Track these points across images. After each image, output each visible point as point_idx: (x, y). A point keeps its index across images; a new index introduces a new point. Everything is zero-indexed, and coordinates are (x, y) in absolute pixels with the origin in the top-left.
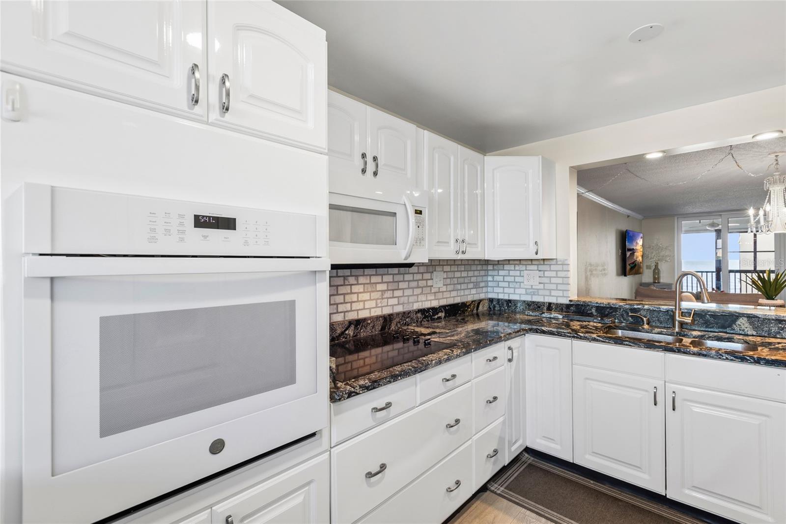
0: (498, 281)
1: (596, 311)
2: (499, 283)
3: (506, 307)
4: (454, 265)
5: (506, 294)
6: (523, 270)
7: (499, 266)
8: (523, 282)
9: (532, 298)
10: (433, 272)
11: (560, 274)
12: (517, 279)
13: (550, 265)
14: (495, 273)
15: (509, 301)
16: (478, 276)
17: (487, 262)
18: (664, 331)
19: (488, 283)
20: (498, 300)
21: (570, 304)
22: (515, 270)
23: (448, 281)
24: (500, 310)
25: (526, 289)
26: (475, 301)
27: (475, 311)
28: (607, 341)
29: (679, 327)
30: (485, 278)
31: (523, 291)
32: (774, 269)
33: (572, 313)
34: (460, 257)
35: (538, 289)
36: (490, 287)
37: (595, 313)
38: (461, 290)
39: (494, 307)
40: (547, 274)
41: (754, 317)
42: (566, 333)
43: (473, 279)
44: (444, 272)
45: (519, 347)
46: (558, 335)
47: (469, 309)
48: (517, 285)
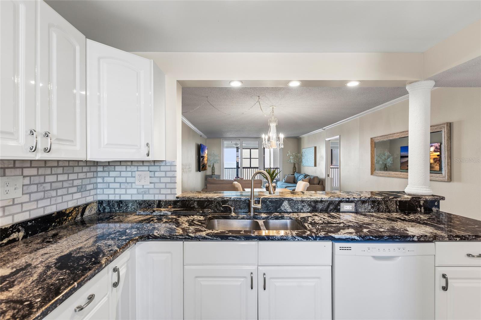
0: (109, 183)
1: (197, 204)
2: (110, 184)
3: (117, 208)
4: (45, 167)
5: (116, 195)
6: (135, 171)
7: (109, 167)
8: (135, 183)
9: (143, 197)
11: (169, 174)
12: (129, 180)
13: (160, 166)
14: (106, 174)
15: (120, 202)
16: (84, 179)
17: (96, 164)
18: (245, 217)
19: (97, 185)
20: (109, 202)
21: (177, 201)
22: (126, 171)
23: (34, 188)
24: (110, 212)
25: (138, 189)
26: (79, 206)
27: (79, 218)
28: (215, 238)
29: (253, 213)
30: (93, 180)
31: (135, 191)
32: (258, 166)
33: (179, 208)
34: (40, 156)
35: (149, 189)
36: (99, 189)
37: (196, 207)
38: (57, 196)
39: (104, 209)
40: (157, 174)
41: (291, 200)
42: (178, 235)
43: (76, 183)
44: (24, 177)
46: (171, 239)
47: (70, 218)
48: (129, 186)
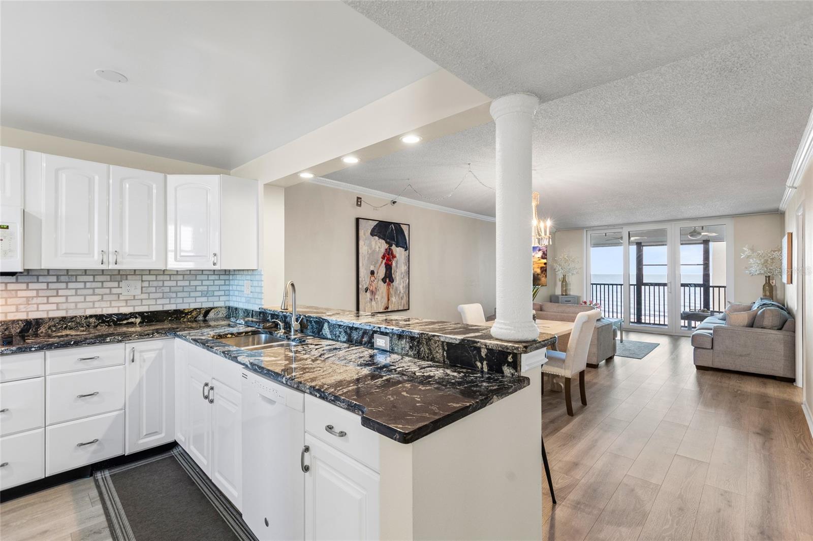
0: (235, 291)
1: (271, 317)
3: (235, 315)
5: (237, 303)
6: (244, 280)
7: (235, 276)
8: (244, 291)
9: (248, 306)
10: (122, 281)
11: (259, 284)
12: (242, 288)
13: (255, 275)
14: (233, 282)
16: (211, 285)
20: (232, 308)
21: (259, 312)
22: (241, 280)
23: (152, 289)
24: (233, 317)
25: (246, 298)
26: (202, 309)
27: (200, 318)
30: (224, 288)
31: (243, 300)
32: (666, 282)
33: (261, 319)
35: (250, 298)
36: (231, 295)
38: (177, 297)
39: (230, 314)
40: (254, 283)
41: (329, 323)
43: (200, 288)
44: (143, 281)
45: (161, 349)
48: (242, 294)
